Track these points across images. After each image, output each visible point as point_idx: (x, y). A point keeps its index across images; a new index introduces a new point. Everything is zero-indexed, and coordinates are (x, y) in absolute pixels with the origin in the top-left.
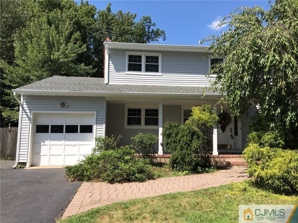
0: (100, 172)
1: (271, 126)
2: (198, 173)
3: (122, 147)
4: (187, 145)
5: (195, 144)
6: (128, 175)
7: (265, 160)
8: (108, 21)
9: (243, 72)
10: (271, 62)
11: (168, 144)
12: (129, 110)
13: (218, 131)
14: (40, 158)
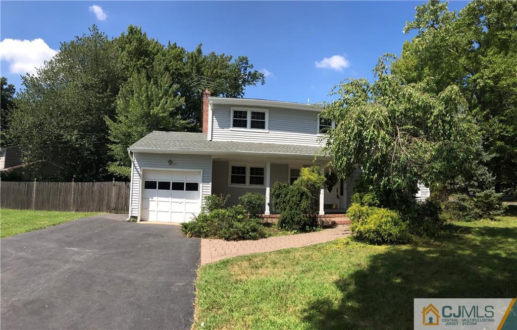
0: (217, 230)
1: (370, 188)
2: (306, 231)
3: (234, 206)
4: (296, 205)
5: (304, 204)
6: (243, 233)
7: (364, 218)
8: (199, 64)
9: (350, 141)
10: (372, 135)
11: (276, 204)
12: (233, 168)
13: (324, 192)
14: (149, 213)
